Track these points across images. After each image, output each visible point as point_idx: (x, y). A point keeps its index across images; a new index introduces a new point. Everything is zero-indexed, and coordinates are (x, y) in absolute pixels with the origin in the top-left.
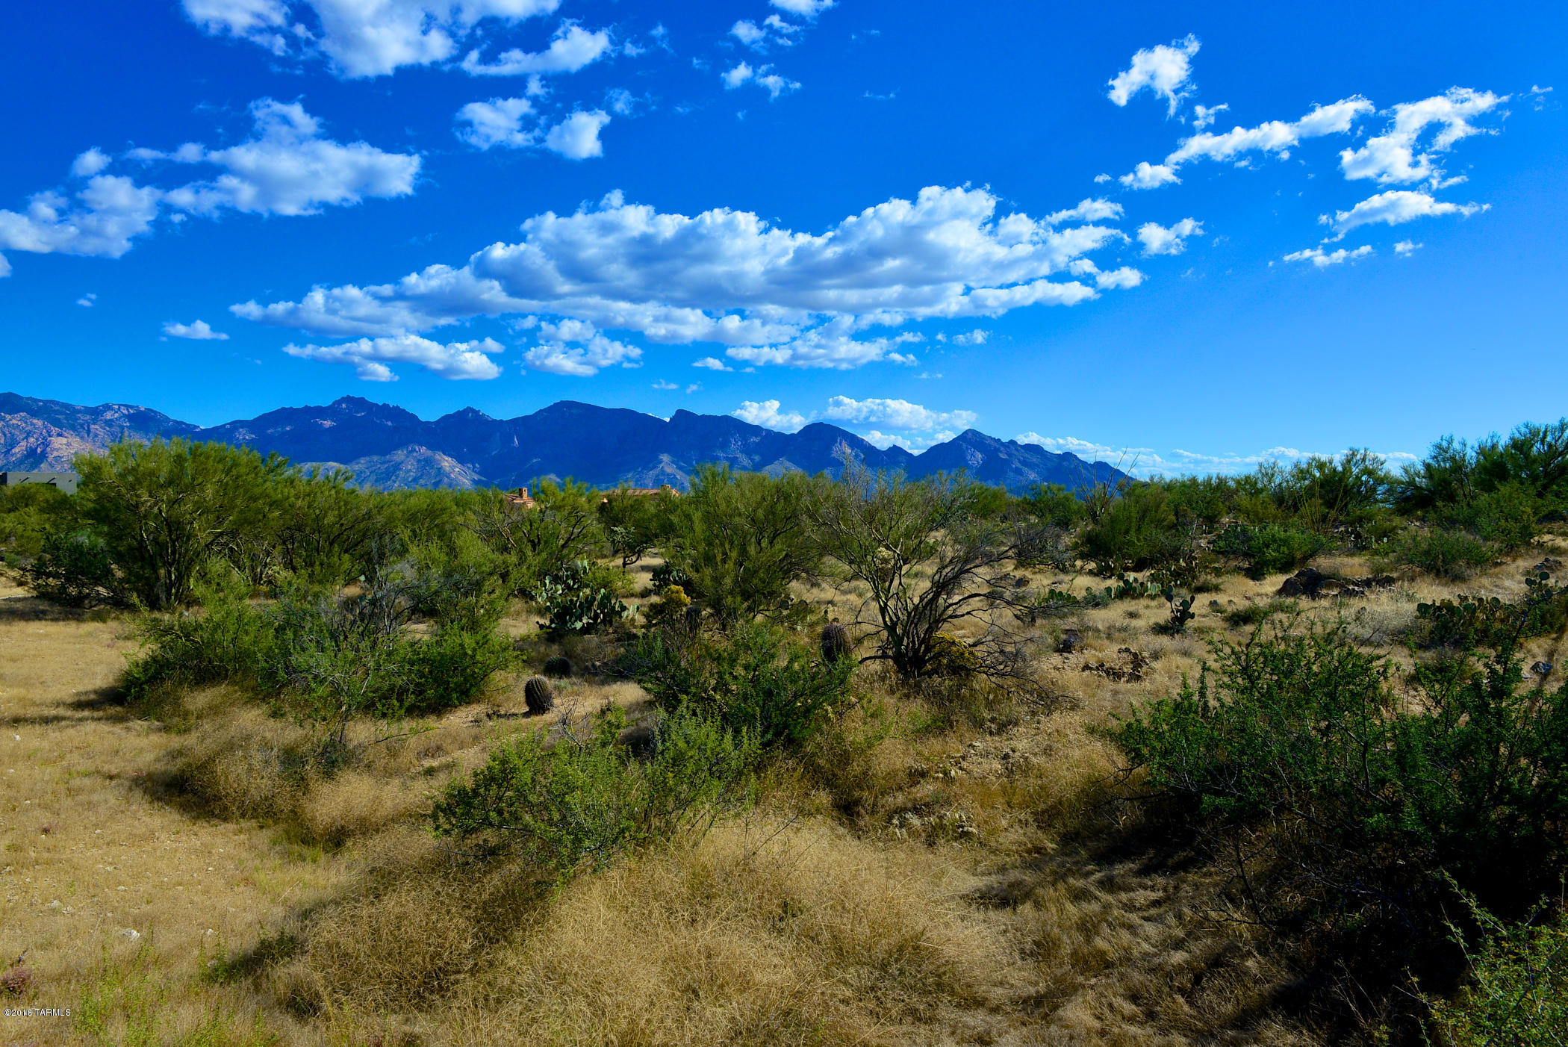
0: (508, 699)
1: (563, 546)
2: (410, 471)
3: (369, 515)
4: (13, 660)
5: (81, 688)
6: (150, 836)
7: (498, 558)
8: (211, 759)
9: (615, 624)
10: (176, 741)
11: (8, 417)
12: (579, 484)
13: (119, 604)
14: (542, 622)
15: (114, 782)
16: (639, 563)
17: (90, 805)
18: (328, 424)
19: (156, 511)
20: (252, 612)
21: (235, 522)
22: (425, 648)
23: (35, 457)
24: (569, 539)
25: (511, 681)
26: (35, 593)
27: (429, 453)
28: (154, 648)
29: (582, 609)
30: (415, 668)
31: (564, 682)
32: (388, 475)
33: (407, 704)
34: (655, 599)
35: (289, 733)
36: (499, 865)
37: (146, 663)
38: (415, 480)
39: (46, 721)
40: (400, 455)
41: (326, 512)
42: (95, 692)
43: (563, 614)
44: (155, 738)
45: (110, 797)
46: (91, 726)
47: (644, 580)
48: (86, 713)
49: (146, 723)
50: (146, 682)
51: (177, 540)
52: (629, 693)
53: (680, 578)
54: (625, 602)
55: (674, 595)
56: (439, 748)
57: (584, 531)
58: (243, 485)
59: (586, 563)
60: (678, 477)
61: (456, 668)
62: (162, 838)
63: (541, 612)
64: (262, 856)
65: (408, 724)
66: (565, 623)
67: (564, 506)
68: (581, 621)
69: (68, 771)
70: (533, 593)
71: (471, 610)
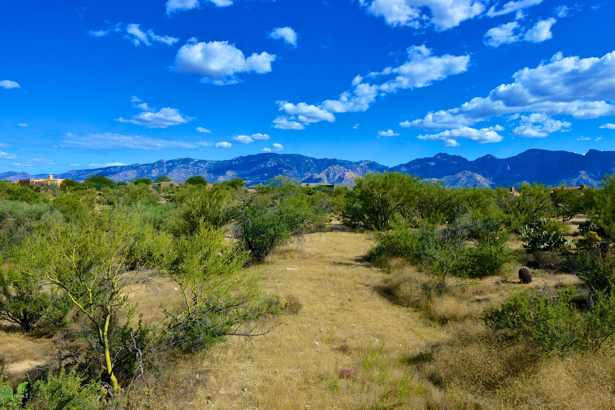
0: (511, 275)
1: (535, 212)
2: (464, 181)
3: (451, 198)
4: (338, 244)
5: (357, 255)
6: (379, 308)
7: (505, 216)
8: (399, 284)
9: (560, 247)
10: (387, 276)
11: (334, 166)
12: (540, 185)
13: (367, 228)
14: (524, 244)
15: (368, 288)
16: (571, 220)
17: (362, 294)
18: (433, 164)
19: (378, 196)
20: (411, 233)
21: (403, 201)
22: (475, 251)
23: (341, 179)
24: (537, 209)
25: (512, 267)
26: (342, 223)
27: (472, 173)
28: (379, 243)
29: (544, 240)
30: (472, 259)
31: (536, 271)
32: (454, 183)
33: (468, 272)
34: (581, 237)
35: (425, 278)
36: (514, 344)
37: (376, 248)
38: (466, 184)
39: (348, 264)
40: (460, 175)
41: (435, 197)
42: (361, 256)
43: (535, 241)
44: (381, 274)
45: (367, 292)
46: (361, 268)
47: (575, 228)
48: (359, 263)
49: (377, 269)
50: (377, 255)
51: (385, 206)
52: (570, 279)
53: (594, 228)
54: (566, 238)
55: (592, 236)
56: (481, 292)
57: (545, 206)
58: (406, 187)
59: (545, 219)
60: (590, 181)
61: (488, 260)
62: (384, 309)
63: (524, 240)
64: (415, 321)
65: (469, 281)
66: (535, 245)
67: (534, 194)
68: (543, 245)
69: (355, 281)
70: (520, 232)
71: (494, 237)
